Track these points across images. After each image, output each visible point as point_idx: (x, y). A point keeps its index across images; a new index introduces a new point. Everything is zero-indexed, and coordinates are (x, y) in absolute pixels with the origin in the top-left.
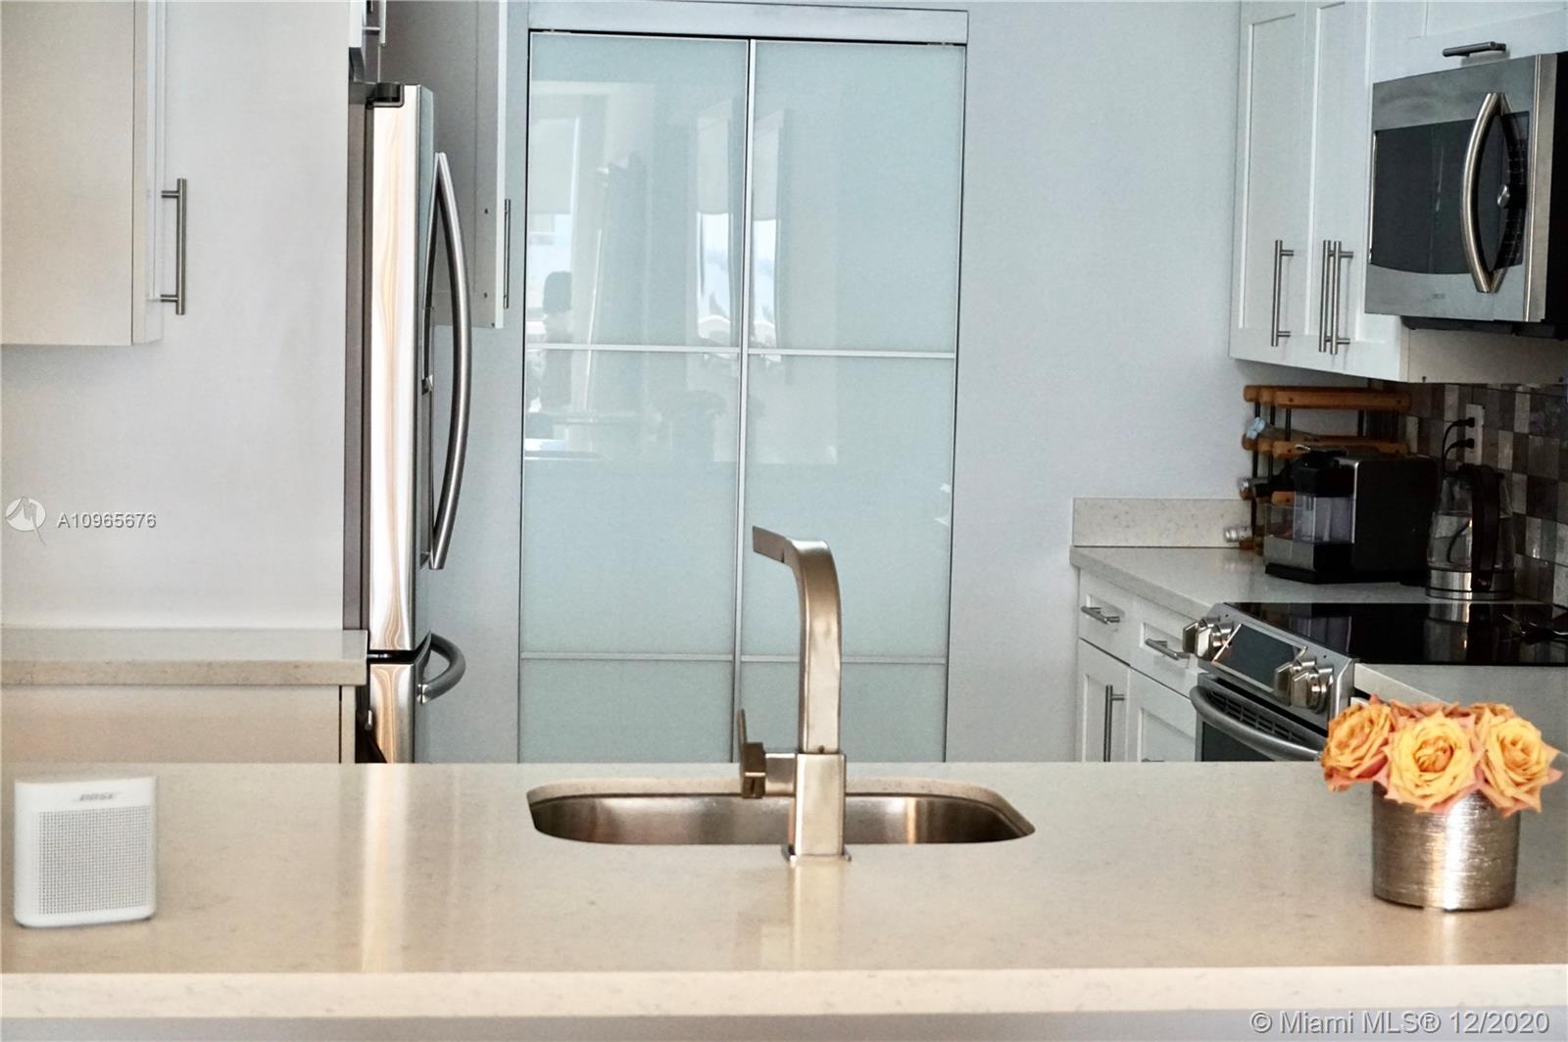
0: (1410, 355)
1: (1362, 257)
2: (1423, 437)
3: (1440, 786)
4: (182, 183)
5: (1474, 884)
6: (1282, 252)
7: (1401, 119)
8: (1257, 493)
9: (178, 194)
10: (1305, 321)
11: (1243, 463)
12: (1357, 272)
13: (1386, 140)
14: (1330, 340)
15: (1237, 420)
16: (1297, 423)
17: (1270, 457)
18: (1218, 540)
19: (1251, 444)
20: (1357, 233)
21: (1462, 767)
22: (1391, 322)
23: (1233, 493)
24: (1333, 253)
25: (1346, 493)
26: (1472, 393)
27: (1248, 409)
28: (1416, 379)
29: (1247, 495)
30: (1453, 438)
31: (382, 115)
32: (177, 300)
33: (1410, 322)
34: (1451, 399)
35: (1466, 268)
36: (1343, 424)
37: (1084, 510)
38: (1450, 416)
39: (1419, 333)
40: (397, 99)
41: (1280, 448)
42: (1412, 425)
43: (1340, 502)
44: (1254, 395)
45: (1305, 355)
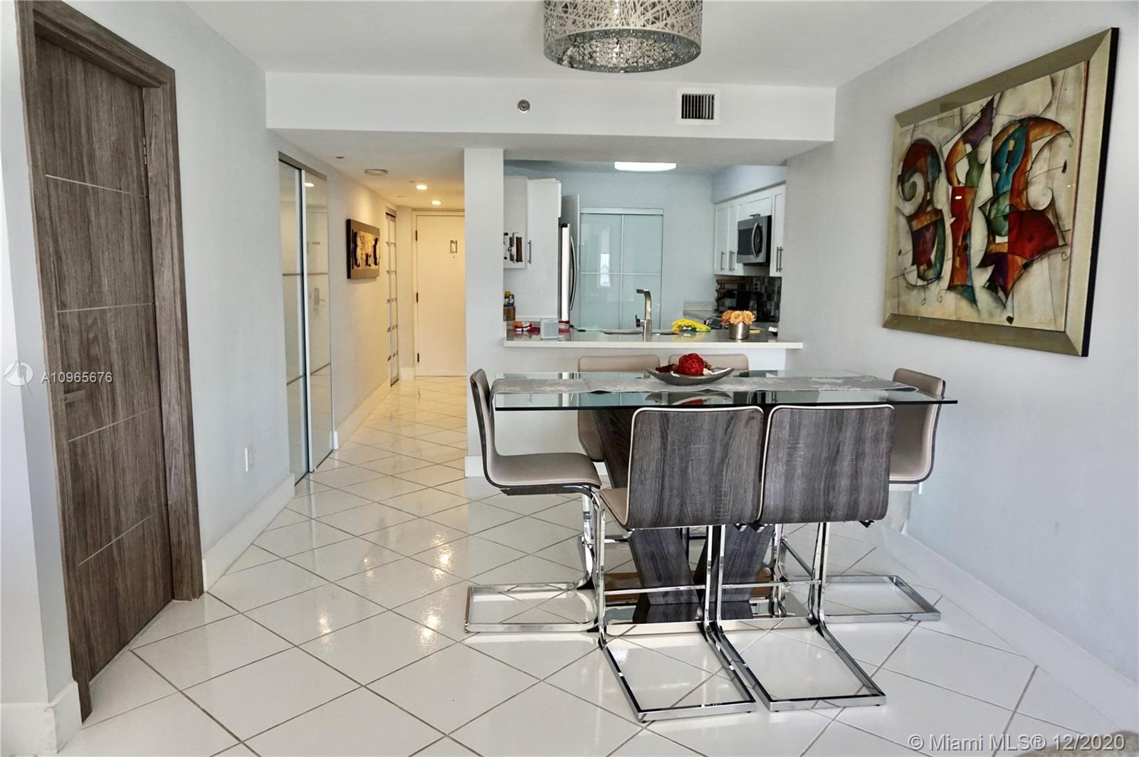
0: (745, 270)
1: (736, 254)
2: (749, 289)
3: (738, 321)
4: (530, 242)
5: (743, 335)
6: (722, 254)
7: (742, 228)
8: (718, 300)
9: (530, 243)
10: (727, 266)
11: (716, 295)
12: (735, 256)
13: (739, 231)
14: (731, 269)
15: (715, 286)
16: (726, 286)
17: (721, 293)
18: (711, 309)
19: (717, 291)
20: (735, 249)
21: (741, 318)
22: (741, 265)
23: (714, 301)
24: (731, 253)
25: (734, 297)
26: (758, 278)
27: (716, 284)
28: (746, 275)
29: (717, 300)
30: (754, 287)
31: (564, 229)
32: (530, 261)
33: (745, 264)
34: (754, 279)
35: (753, 254)
36: (735, 287)
37: (686, 303)
38: (754, 283)
39: (747, 267)
40: (566, 226)
41: (722, 291)
42: (747, 287)
43: (733, 300)
44: (718, 281)
45: (727, 272)
